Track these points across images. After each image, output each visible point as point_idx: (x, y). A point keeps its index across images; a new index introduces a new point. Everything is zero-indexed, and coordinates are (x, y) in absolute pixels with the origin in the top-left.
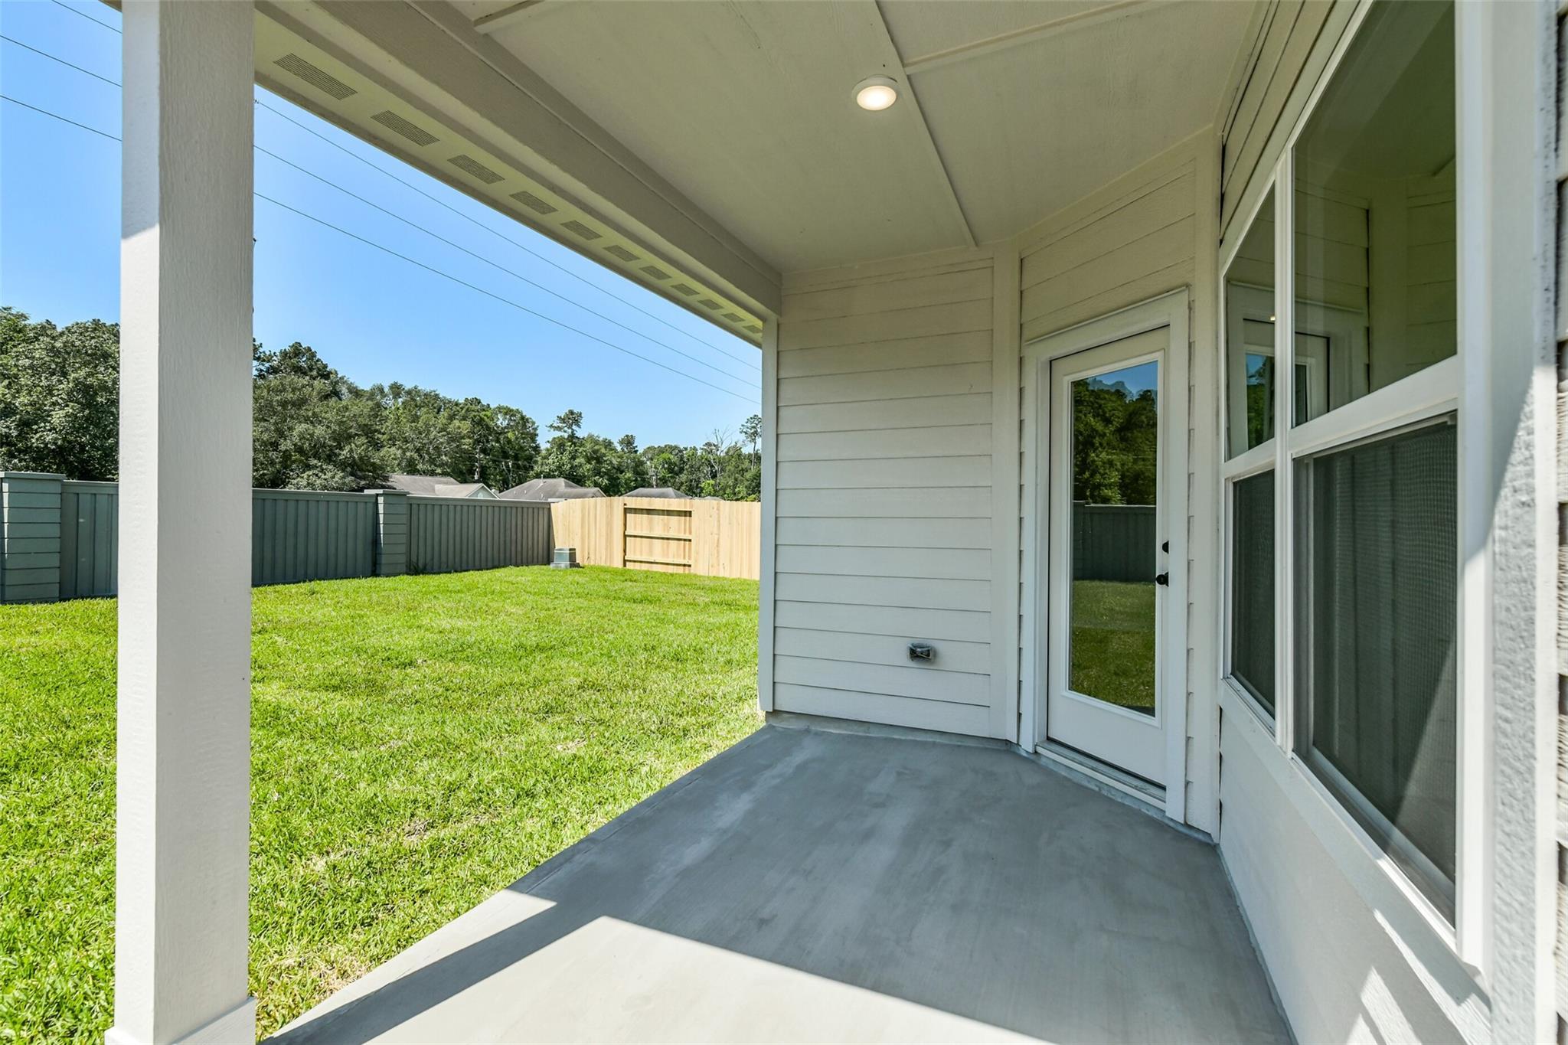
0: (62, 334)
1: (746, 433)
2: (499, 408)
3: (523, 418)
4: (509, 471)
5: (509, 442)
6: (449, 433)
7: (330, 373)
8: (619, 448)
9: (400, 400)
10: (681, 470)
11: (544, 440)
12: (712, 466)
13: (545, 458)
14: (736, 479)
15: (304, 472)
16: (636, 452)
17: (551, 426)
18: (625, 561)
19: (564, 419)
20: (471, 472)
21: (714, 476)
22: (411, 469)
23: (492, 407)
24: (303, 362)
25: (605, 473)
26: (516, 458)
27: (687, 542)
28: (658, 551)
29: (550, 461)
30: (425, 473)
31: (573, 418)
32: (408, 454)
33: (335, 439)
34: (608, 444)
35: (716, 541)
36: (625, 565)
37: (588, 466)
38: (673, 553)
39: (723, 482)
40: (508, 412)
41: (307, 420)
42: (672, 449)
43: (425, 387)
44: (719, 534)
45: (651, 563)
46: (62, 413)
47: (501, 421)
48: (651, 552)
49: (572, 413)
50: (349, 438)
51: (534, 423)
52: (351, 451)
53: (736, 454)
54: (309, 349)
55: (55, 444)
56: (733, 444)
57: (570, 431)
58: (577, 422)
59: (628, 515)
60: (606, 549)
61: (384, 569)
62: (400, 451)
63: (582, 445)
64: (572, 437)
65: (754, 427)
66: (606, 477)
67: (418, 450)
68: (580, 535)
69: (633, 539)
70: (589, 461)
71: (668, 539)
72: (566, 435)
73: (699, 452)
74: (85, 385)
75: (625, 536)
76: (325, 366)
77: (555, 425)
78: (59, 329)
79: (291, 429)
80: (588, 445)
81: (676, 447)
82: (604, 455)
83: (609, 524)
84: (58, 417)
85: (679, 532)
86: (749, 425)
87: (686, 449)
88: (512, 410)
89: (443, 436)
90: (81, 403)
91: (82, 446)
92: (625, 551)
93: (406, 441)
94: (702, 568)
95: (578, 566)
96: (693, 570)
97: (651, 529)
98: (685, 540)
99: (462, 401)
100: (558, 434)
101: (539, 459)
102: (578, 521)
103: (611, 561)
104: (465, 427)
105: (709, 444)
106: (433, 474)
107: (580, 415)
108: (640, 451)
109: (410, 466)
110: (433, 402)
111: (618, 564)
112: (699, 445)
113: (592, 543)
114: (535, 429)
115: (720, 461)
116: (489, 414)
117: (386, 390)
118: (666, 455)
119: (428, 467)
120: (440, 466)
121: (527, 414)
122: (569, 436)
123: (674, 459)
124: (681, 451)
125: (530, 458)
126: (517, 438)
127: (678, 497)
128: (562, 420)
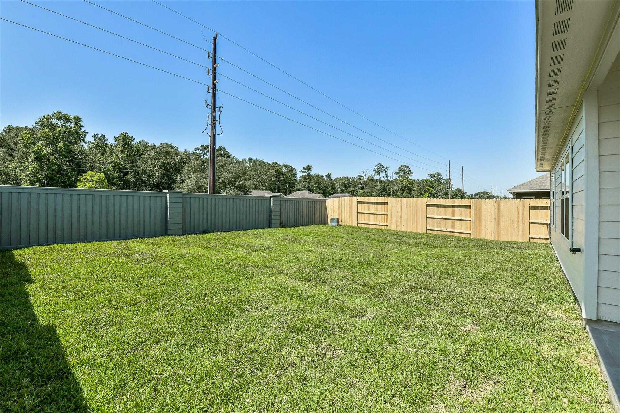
0: (158, 147)
1: (375, 171)
2: (284, 165)
3: (292, 168)
4: (287, 188)
5: (287, 177)
6: (268, 175)
7: (230, 156)
8: (326, 179)
9: (251, 164)
10: (349, 186)
11: (299, 176)
12: (362, 184)
13: (299, 183)
14: (372, 190)
15: (225, 190)
16: (332, 180)
17: (301, 171)
18: (357, 223)
19: (306, 168)
20: (275, 189)
21: (363, 189)
22: (256, 188)
23: (281, 165)
24: (222, 152)
25: (321, 188)
26: (289, 183)
27: (386, 216)
28: (372, 220)
29: (301, 184)
30: (260, 190)
31: (309, 168)
32: (255, 183)
33: (234, 178)
34: (322, 177)
35: (400, 215)
36: (357, 225)
37: (315, 186)
38: (380, 221)
39: (366, 191)
40: (286, 166)
41: (226, 172)
42: (345, 178)
43: (259, 159)
44: (401, 213)
45: (370, 224)
46: (158, 172)
47: (284, 170)
48: (369, 220)
49: (309, 166)
50: (239, 177)
51: (295, 170)
52: (239, 182)
53: (371, 179)
54: (224, 148)
55: (156, 182)
56: (370, 175)
57: (308, 172)
58: (310, 169)
59: (359, 204)
60: (349, 218)
61: (273, 225)
62: (252, 182)
63: (313, 178)
64: (309, 174)
65: (379, 168)
66: (322, 190)
67: (258, 181)
68: (338, 212)
69: (361, 214)
70: (315, 184)
71: (377, 214)
72: (306, 174)
73: (356, 179)
74: (164, 163)
75: (358, 213)
76: (229, 153)
77: (303, 170)
78: (157, 146)
79: (221, 175)
80: (315, 178)
81: (347, 177)
82: (321, 181)
83: (351, 208)
84: (157, 174)
85: (382, 211)
86: (377, 168)
87: (351, 178)
88: (288, 166)
89: (266, 176)
90: (163, 169)
91: (163, 183)
92: (357, 219)
93: (254, 178)
94: (393, 226)
95: (340, 225)
96: (388, 228)
97: (369, 210)
98: (385, 215)
99: (271, 163)
100: (304, 174)
101: (297, 183)
102: (337, 207)
103: (352, 223)
104: (273, 172)
105: (360, 176)
106: (262, 189)
107: (312, 166)
108: (333, 180)
109: (255, 187)
110: (261, 163)
111: (354, 224)
112: (356, 176)
113: (343, 216)
114: (296, 172)
115: (364, 182)
116: (280, 167)
117: (247, 161)
118: (343, 181)
119: (261, 187)
120: (265, 187)
121: (293, 167)
122: (308, 175)
123: (347, 182)
124: (349, 179)
125: (294, 184)
126: (290, 176)
127: (350, 196)
128: (305, 168)
